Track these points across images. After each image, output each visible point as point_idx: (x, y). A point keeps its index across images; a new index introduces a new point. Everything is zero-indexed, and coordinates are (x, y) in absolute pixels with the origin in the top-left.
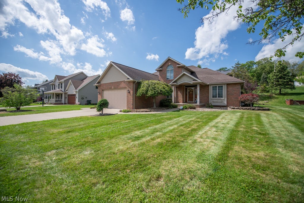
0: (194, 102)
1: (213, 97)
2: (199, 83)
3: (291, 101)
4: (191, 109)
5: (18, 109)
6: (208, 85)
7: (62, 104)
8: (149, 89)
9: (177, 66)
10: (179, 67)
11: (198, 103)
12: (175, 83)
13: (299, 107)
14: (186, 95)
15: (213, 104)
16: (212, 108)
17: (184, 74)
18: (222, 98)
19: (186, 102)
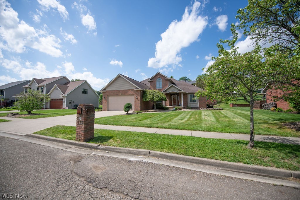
0: (177, 105)
1: (190, 102)
2: (182, 92)
3: (233, 104)
4: (179, 109)
5: (30, 113)
6: (187, 94)
7: (43, 109)
8: (154, 96)
9: (165, 79)
10: (166, 80)
11: (182, 106)
12: (166, 92)
13: (237, 108)
14: (171, 100)
15: (191, 107)
16: (190, 109)
17: (172, 86)
18: (196, 103)
19: (171, 105)
